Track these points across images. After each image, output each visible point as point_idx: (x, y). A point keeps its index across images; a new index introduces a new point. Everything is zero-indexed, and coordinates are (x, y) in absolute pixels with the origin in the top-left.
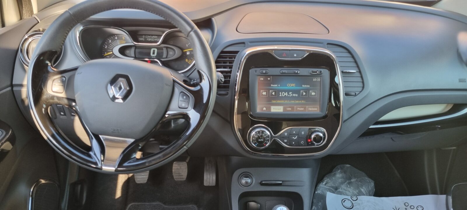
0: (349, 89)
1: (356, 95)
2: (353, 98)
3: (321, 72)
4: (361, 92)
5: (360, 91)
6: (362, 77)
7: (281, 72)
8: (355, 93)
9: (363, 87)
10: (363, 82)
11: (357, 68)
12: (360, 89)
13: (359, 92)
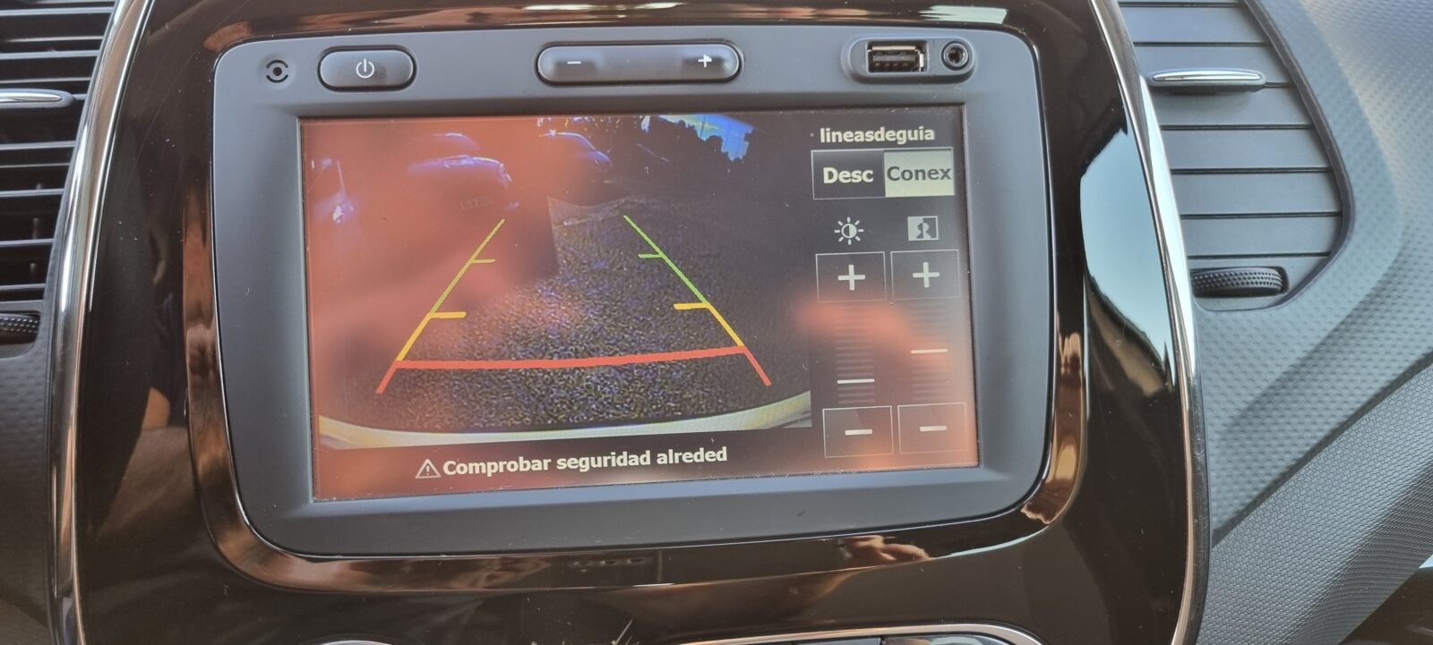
0: (1227, 239)
1: (1283, 290)
2: (1265, 314)
3: (956, 55)
4: (1327, 256)
5: (1321, 247)
6: (1316, 130)
7: (547, 66)
8: (1281, 271)
9: (1342, 218)
10: (1334, 174)
11: (1257, 54)
12: (1316, 235)
13: (1310, 262)
